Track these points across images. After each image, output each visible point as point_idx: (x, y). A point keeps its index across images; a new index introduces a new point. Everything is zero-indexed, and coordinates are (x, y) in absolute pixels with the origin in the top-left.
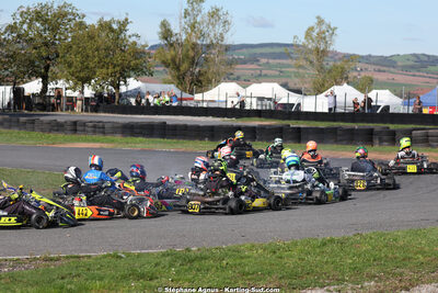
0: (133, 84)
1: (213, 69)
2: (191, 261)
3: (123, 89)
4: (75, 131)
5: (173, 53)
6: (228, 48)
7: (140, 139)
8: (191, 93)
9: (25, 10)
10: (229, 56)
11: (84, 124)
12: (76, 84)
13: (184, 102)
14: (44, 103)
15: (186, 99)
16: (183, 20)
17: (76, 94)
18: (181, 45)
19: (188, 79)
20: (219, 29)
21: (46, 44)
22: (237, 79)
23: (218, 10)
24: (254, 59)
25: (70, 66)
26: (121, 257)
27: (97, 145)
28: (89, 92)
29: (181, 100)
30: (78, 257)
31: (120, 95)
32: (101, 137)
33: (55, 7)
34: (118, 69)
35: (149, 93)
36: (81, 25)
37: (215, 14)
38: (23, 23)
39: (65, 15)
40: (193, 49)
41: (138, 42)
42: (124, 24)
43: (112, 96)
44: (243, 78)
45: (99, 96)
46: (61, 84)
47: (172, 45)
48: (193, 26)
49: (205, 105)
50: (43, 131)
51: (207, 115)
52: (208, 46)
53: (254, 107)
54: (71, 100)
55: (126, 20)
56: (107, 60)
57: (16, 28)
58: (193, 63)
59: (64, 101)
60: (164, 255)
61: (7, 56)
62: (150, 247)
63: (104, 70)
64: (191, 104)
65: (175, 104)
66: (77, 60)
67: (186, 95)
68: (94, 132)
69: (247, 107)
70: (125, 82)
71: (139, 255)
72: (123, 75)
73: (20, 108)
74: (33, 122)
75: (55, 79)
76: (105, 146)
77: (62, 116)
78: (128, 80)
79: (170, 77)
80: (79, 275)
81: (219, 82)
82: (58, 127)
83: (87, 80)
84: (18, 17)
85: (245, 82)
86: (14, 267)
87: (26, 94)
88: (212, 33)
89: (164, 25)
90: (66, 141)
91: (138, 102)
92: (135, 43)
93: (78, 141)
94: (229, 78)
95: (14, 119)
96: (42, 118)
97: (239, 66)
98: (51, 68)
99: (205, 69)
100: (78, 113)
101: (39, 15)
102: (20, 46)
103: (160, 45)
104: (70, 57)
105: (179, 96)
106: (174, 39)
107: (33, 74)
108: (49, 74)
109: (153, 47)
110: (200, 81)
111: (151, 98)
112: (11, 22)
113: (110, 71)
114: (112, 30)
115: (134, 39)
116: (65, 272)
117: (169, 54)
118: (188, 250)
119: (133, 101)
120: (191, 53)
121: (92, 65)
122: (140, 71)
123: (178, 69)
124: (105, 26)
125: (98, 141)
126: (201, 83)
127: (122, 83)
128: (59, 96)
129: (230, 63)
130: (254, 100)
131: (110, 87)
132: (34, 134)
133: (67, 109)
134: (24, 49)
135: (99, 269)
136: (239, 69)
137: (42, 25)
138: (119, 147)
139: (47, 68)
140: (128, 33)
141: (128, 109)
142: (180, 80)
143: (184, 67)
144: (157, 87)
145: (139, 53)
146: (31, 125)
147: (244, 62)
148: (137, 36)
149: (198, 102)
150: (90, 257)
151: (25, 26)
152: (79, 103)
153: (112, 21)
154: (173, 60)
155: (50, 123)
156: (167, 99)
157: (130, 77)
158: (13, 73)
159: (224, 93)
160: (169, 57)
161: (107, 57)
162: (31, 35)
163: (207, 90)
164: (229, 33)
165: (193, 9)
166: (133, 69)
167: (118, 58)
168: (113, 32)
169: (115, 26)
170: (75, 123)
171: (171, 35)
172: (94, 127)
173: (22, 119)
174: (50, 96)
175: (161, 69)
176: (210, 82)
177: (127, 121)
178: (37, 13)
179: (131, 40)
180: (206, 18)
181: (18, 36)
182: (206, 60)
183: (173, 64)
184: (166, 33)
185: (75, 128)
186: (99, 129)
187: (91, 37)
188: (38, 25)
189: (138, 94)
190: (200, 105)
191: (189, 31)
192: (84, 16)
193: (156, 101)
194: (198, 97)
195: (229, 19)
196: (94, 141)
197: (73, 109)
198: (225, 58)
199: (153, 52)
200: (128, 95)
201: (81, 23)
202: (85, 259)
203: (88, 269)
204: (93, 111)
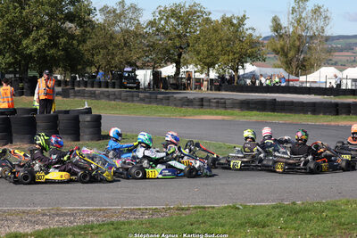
0: (249, 68)
1: (315, 56)
2: (297, 213)
3: (241, 72)
4: (202, 106)
5: (282, 43)
6: (328, 39)
7: (254, 112)
8: (297, 75)
9: (162, 9)
10: (328, 46)
11: (209, 100)
12: (203, 68)
13: (291, 83)
14: (178, 83)
15: (292, 81)
16: (291, 16)
17: (203, 76)
18: (289, 36)
19: (294, 64)
20: (320, 23)
21: (179, 36)
22: (335, 64)
23: (319, 8)
24: (349, 48)
25: (198, 53)
26: (239, 209)
27: (220, 117)
28: (213, 75)
29: (289, 81)
30: (204, 208)
31: (239, 77)
32: (223, 111)
33: (187, 6)
34: (237, 56)
35: (261, 75)
36: (208, 21)
37: (317, 11)
38: (161, 19)
39: (195, 13)
40: (299, 40)
41: (254, 34)
42: (242, 20)
43: (232, 77)
44: (340, 63)
45: (222, 78)
46: (191, 68)
47: (281, 36)
48: (299, 21)
49: (308, 85)
50: (176, 105)
51: (310, 94)
52: (311, 37)
53: (349, 87)
54: (199, 81)
55: (244, 16)
56: (229, 49)
57: (155, 23)
58: (299, 51)
59: (193, 82)
60: (274, 207)
61: (148, 46)
62: (262, 201)
63: (226, 57)
64: (297, 84)
65: (283, 84)
66: (203, 48)
67: (292, 77)
68: (217, 107)
69: (343, 87)
70: (243, 66)
71: (254, 207)
72: (242, 62)
73: (158, 87)
74: (168, 99)
75: (186, 64)
76: (226, 118)
77: (191, 94)
78: (245, 65)
79: (279, 63)
80: (204, 222)
81: (320, 66)
82: (188, 103)
83: (211, 65)
84: (157, 14)
85: (342, 66)
86: (153, 215)
87: (163, 76)
88: (315, 26)
89: (275, 20)
90: (195, 114)
91: (254, 83)
92: (251, 35)
93: (205, 114)
94: (329, 63)
95: (153, 96)
96: (175, 96)
97: (336, 54)
98: (183, 55)
99: (308, 56)
100: (205, 92)
101: (174, 13)
102: (158, 37)
103: (271, 36)
104: (199, 47)
105: (287, 78)
106: (283, 31)
107: (169, 60)
108: (182, 61)
109: (265, 38)
110: (304, 66)
111: (263, 80)
112: (152, 18)
113: (230, 57)
114: (232, 25)
115: (250, 31)
116: (194, 220)
117: (279, 44)
118: (294, 203)
119: (248, 82)
120: (297, 43)
121: (216, 52)
122: (254, 57)
123: (286, 55)
124: (227, 21)
125: (221, 114)
126: (305, 68)
127: (240, 67)
128: (189, 78)
129: (330, 51)
130: (349, 82)
131: (230, 71)
132: (169, 108)
133: (195, 89)
134: (162, 40)
135: (220, 218)
136: (337, 56)
137: (176, 21)
138: (237, 119)
139: (180, 55)
140: (246, 27)
141: (245, 89)
142: (288, 65)
143: (291, 54)
144: (269, 71)
145: (254, 43)
146: (167, 101)
147: (341, 50)
148: (253, 29)
149: (303, 82)
150: (213, 207)
151: (163, 22)
152: (205, 83)
153: (233, 17)
154: (282, 49)
155: (181, 99)
156: (277, 80)
157: (246, 62)
158: (153, 59)
159: (324, 76)
160: (279, 46)
161: (228, 46)
162: (168, 29)
163: (310, 73)
164: (328, 27)
165: (299, 7)
166: (249, 56)
167: (237, 48)
168: (233, 26)
169: (235, 22)
170: (202, 100)
171: (281, 29)
172: (218, 102)
173: (160, 96)
174: (182, 78)
175: (272, 56)
176: (312, 66)
177: (244, 98)
178: (173, 11)
179: (248, 32)
180: (310, 15)
181: (157, 30)
182: (309, 48)
183: (282, 52)
184: (277, 27)
185: (202, 103)
186: (222, 104)
187: (216, 31)
188: (173, 21)
189: (253, 76)
190: (304, 85)
191: (296, 25)
192: (210, 13)
193: (268, 82)
194: (302, 78)
195: (329, 15)
196: (217, 114)
197: (200, 88)
198: (326, 46)
199: (265, 42)
200: (245, 77)
201: (208, 19)
202: (210, 210)
203: (213, 218)
204: (216, 90)
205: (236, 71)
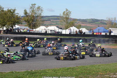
0: (17, 26)
1: (38, 22)
2: (33, 74)
3: (14, 28)
6: (42, 17)
8: (33, 29)
11: (4, 37)
12: (1, 26)
13: (31, 31)
16: (30, 9)
17: (1, 29)
18: (30, 16)
19: (32, 25)
20: (40, 12)
23: (39, 7)
24: (49, 20)
26: (14, 73)
30: (2, 73)
31: (13, 29)
34: (13, 22)
36: (3, 11)
41: (18, 15)
42: (14, 10)
44: (46, 25)
47: (27, 16)
48: (33, 11)
51: (37, 35)
52: (37, 16)
53: (49, 33)
55: (15, 9)
58: (33, 21)
60: (25, 72)
62: (21, 70)
63: (9, 23)
65: (28, 32)
66: (1, 20)
67: (31, 29)
70: (15, 26)
71: (19, 72)
72: (14, 24)
79: (27, 25)
81: (40, 26)
83: (4, 25)
88: (38, 13)
89: (25, 11)
91: (18, 31)
92: (17, 16)
94: (43, 25)
97: (45, 22)
99: (36, 22)
103: (24, 16)
111: (22, 30)
113: (11, 23)
118: (32, 71)
120: (32, 18)
121: (6, 21)
122: (19, 23)
123: (29, 22)
124: (9, 11)
126: (35, 26)
129: (43, 21)
130: (49, 31)
131: (11, 27)
135: (8, 76)
140: (15, 13)
142: (29, 25)
143: (31, 22)
144: (23, 27)
145: (18, 18)
147: (47, 21)
150: (5, 73)
152: (2, 31)
153: (11, 9)
154: (28, 20)
156: (26, 30)
157: (16, 24)
159: (41, 29)
160: (26, 19)
161: (10, 19)
163: (37, 28)
165: (33, 7)
166: (17, 23)
167: (13, 20)
168: (11, 13)
169: (12, 11)
171: (27, 13)
175: (24, 22)
176: (37, 26)
177: (15, 36)
180: (37, 9)
182: (36, 20)
185: (1, 38)
187: (5, 14)
189: (18, 29)
190: (35, 32)
192: (3, 8)
195: (42, 9)
198: (42, 19)
199: (22, 18)
200: (15, 29)
201: (3, 10)
202: (4, 73)
203: (5, 76)
204: (6, 34)
205: (13, 27)
